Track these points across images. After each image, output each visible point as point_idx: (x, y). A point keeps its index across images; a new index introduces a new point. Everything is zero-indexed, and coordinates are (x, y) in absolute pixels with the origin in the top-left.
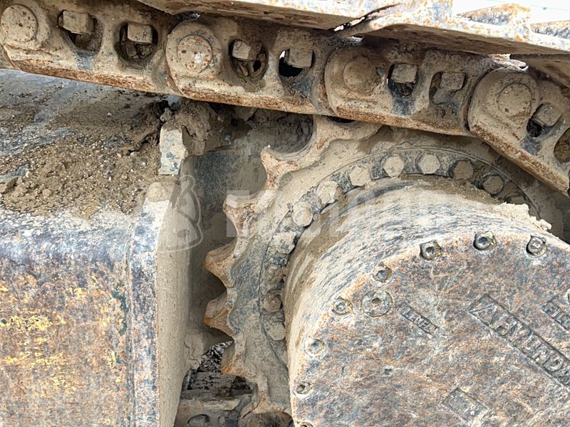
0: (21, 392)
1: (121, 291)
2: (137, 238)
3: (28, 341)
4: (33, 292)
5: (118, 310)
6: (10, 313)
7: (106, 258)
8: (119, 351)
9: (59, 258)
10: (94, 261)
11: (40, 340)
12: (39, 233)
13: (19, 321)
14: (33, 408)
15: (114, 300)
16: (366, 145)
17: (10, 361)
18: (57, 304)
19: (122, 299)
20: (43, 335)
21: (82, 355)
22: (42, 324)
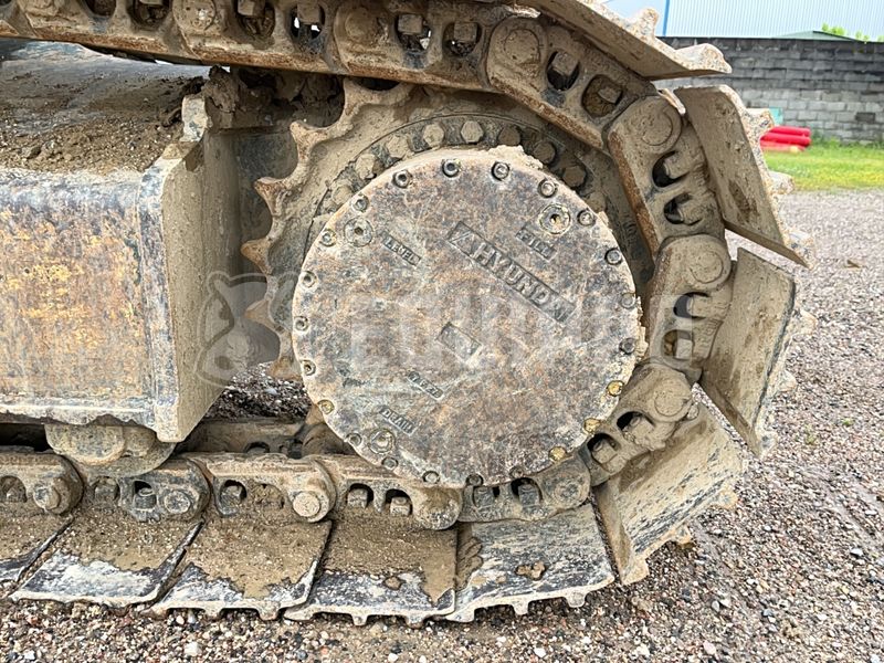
0: (46, 347)
1: (133, 239)
2: (144, 184)
3: (50, 292)
4: (52, 240)
5: (132, 259)
6: (32, 262)
7: (117, 205)
8: (136, 302)
9: (73, 204)
10: (106, 208)
11: (61, 291)
13: (41, 270)
14: (57, 365)
15: (127, 249)
16: (402, 110)
17: (34, 313)
18: (75, 254)
19: (134, 247)
20: (64, 286)
21: (100, 307)
22: (62, 274)
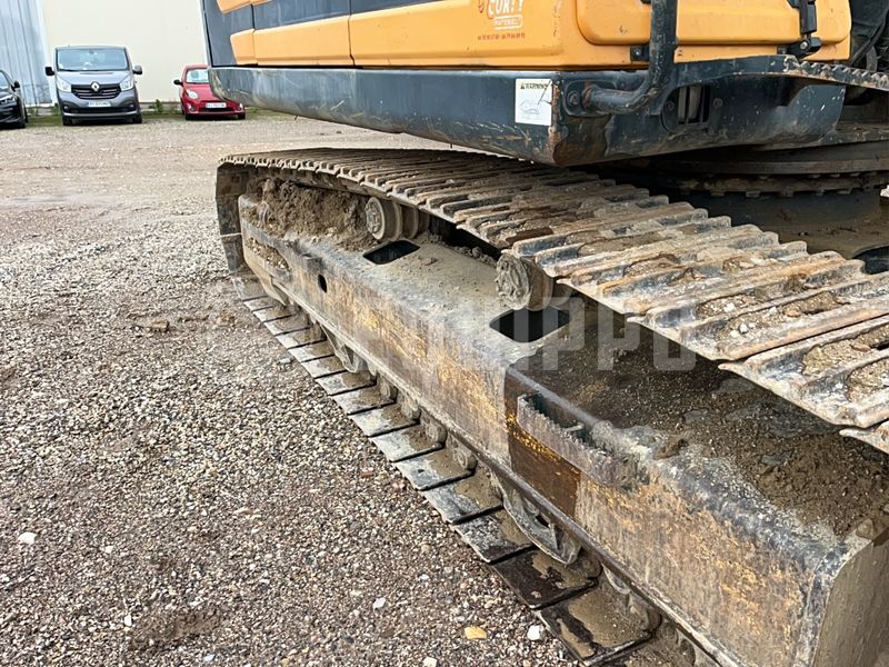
0: (726, 611)
1: (806, 589)
2: (826, 561)
3: (740, 583)
4: (752, 555)
5: (800, 600)
6: (735, 560)
7: (802, 561)
8: (794, 629)
9: (772, 544)
10: (794, 559)
11: (747, 588)
12: (768, 519)
13: (739, 568)
14: (731, 627)
15: (799, 592)
17: (726, 588)
18: (764, 572)
19: (805, 594)
20: (750, 585)
21: (769, 614)
22: (751, 578)
